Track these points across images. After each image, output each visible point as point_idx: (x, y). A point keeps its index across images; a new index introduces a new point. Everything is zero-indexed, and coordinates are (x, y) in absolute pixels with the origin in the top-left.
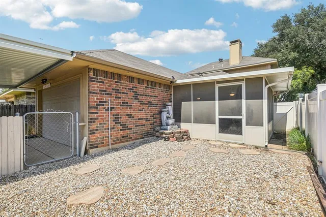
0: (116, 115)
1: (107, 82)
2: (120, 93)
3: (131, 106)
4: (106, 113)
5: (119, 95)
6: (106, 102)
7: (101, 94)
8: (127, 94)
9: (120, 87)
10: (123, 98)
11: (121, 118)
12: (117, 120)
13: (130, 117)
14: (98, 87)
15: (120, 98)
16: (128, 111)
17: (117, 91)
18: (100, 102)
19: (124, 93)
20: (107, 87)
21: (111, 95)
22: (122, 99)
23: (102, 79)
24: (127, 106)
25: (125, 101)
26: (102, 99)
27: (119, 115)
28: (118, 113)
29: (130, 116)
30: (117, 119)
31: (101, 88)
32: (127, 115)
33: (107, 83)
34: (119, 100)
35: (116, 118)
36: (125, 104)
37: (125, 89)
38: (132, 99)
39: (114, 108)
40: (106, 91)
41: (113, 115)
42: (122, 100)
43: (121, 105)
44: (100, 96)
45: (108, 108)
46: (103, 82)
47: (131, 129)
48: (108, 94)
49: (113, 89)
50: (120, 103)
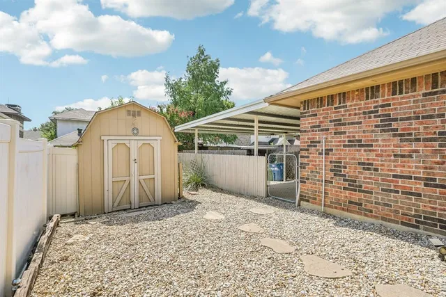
0: (336, 162)
1: (322, 112)
2: (345, 124)
3: (372, 146)
4: (319, 158)
5: (342, 128)
6: (319, 142)
7: (313, 131)
8: (360, 123)
9: (343, 116)
10: (349, 133)
11: (345, 167)
12: (338, 171)
13: (369, 169)
14: (309, 123)
15: (345, 133)
16: (362, 155)
17: (338, 122)
18: (311, 142)
19: (352, 123)
20: (321, 120)
21: (327, 130)
22: (347, 134)
23: (314, 111)
24: (359, 146)
25: (354, 137)
26: (314, 138)
27: (341, 162)
28: (339, 158)
29: (367, 166)
30: (337, 168)
31: (312, 123)
32: (359, 164)
33: (321, 114)
34: (343, 137)
35: (335, 166)
36: (354, 143)
37: (355, 114)
38: (372, 131)
39: (332, 150)
40: (319, 126)
41: (331, 162)
42: (348, 137)
43: (345, 146)
44: (312, 135)
45: (322, 150)
46: (316, 115)
47: (371, 193)
48: (322, 130)
49: (331, 121)
50: (344, 141)
